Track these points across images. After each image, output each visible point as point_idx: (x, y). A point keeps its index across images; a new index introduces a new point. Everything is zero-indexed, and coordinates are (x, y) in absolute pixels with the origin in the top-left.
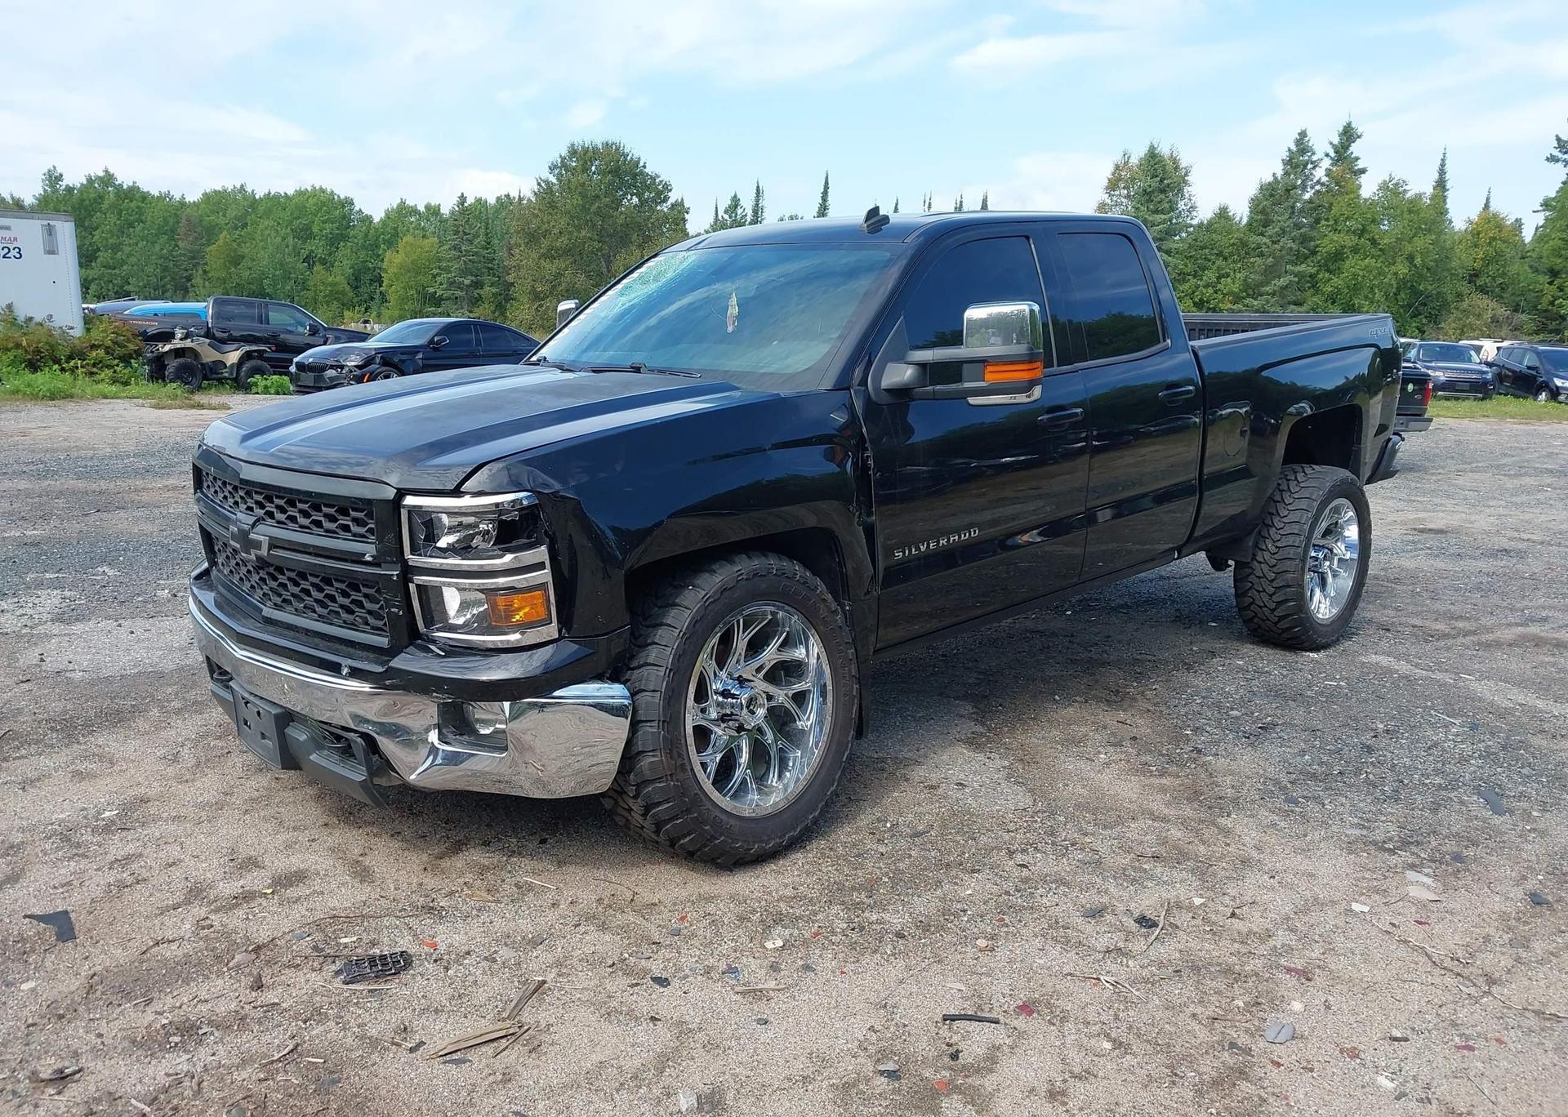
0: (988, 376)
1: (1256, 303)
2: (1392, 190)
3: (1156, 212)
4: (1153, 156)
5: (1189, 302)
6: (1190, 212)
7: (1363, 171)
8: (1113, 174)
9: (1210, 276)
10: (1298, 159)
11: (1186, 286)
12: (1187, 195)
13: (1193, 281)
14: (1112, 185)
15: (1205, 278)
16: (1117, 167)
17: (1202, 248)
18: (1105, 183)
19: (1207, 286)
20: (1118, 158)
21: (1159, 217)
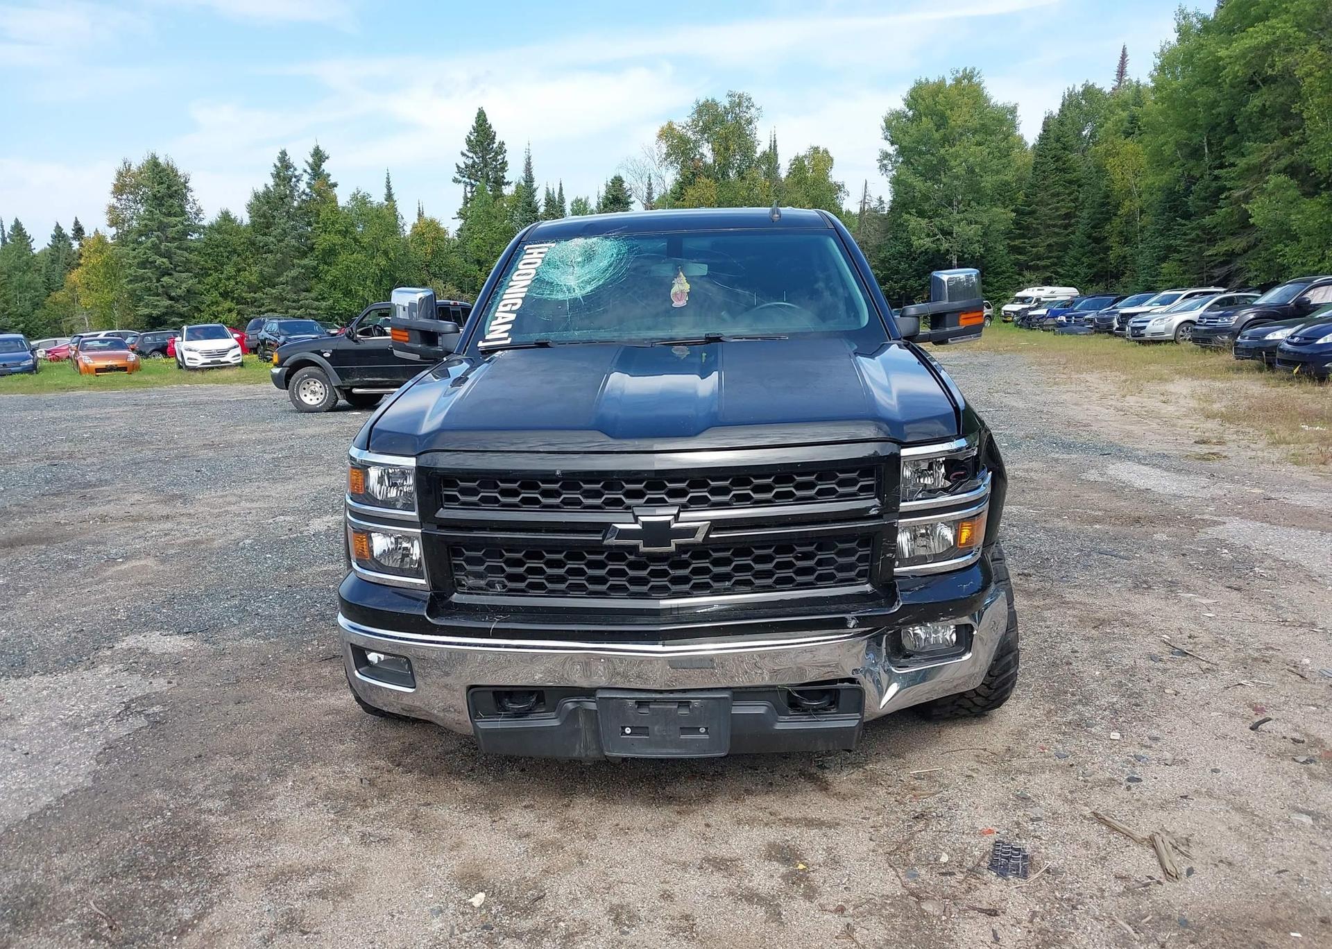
0: (961, 322)
1: (274, 291)
2: (361, 201)
3: (169, 214)
4: (154, 164)
5: (216, 294)
6: (197, 215)
7: (335, 185)
8: (118, 180)
9: (229, 269)
10: (284, 171)
11: (210, 280)
12: (191, 200)
13: (215, 275)
14: (119, 190)
15: (225, 272)
16: (120, 174)
17: (217, 246)
18: (111, 188)
19: (228, 279)
20: (119, 165)
21: (173, 220)
